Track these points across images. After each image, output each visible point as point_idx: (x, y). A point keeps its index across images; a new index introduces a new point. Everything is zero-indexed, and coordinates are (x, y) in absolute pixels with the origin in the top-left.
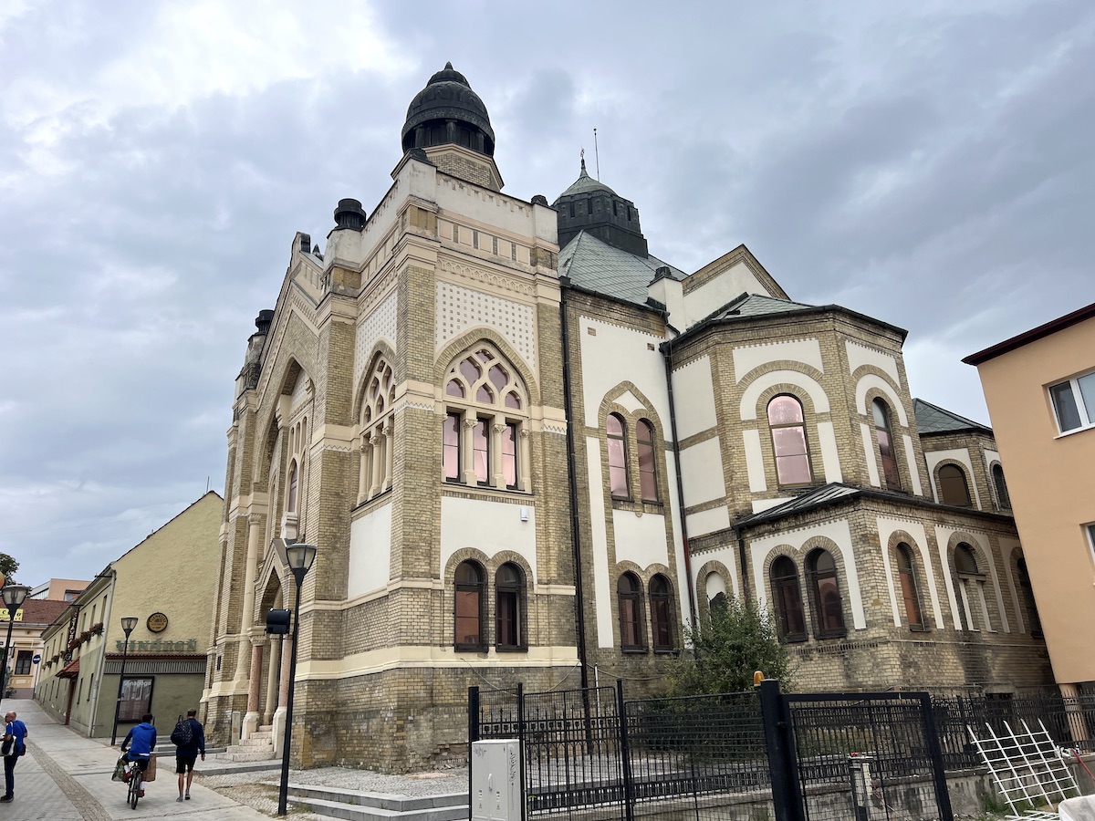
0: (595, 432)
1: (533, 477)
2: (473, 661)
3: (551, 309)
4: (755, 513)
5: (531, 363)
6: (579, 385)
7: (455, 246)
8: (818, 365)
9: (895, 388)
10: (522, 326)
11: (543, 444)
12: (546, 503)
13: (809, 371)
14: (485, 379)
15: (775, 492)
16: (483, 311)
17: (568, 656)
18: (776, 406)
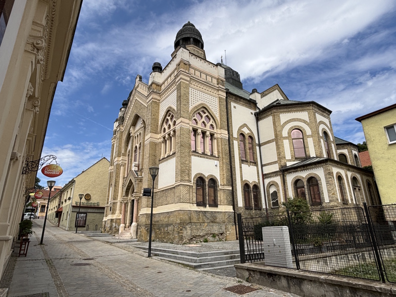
0: (236, 139)
1: (218, 152)
2: (202, 209)
3: (223, 99)
4: (287, 166)
5: (217, 115)
6: (231, 123)
7: (194, 76)
8: (307, 120)
9: (329, 129)
10: (215, 104)
11: (221, 142)
12: (222, 160)
13: (305, 122)
14: (203, 119)
15: (294, 160)
16: (203, 98)
17: (230, 209)
18: (294, 132)
